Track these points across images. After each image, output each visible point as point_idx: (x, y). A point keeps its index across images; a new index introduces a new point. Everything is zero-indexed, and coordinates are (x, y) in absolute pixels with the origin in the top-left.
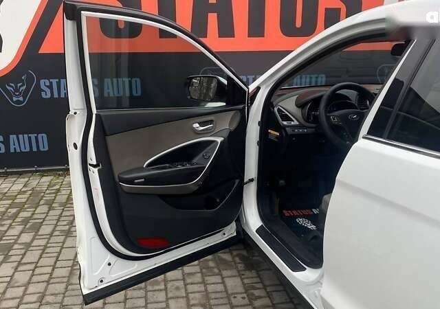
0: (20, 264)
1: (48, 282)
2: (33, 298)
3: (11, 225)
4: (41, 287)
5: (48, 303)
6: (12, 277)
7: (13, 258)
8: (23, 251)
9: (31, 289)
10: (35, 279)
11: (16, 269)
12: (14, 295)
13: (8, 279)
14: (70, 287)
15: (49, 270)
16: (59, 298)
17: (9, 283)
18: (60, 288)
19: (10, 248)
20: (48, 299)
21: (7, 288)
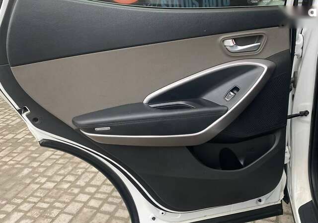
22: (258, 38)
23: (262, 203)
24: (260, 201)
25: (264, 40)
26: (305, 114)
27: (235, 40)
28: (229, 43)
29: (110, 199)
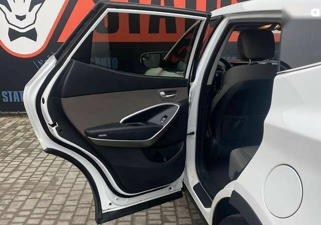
0: (36, 158)
1: (49, 167)
2: (40, 173)
3: (34, 140)
4: (45, 169)
5: (47, 176)
6: (31, 163)
7: (32, 155)
8: (39, 152)
9: (40, 169)
10: (42, 165)
11: (33, 160)
12: (30, 171)
13: (28, 164)
14: (60, 169)
15: (51, 161)
16: (54, 174)
17: (29, 166)
18: (55, 169)
19: (33, 150)
20: (48, 174)
21: (27, 168)
22: (174, 92)
23: (172, 190)
24: (171, 189)
25: (177, 93)
26: (193, 133)
27: (165, 92)
28: (162, 93)
29: (47, 217)
